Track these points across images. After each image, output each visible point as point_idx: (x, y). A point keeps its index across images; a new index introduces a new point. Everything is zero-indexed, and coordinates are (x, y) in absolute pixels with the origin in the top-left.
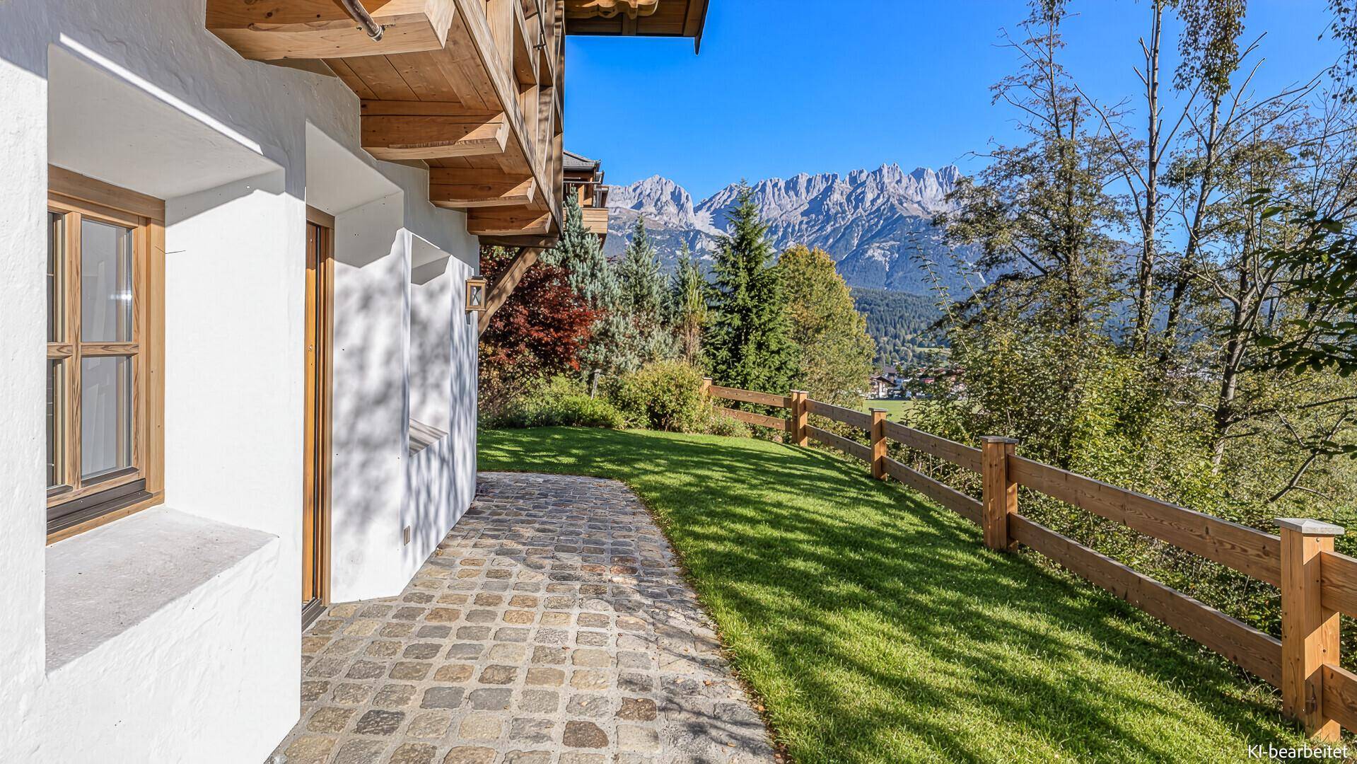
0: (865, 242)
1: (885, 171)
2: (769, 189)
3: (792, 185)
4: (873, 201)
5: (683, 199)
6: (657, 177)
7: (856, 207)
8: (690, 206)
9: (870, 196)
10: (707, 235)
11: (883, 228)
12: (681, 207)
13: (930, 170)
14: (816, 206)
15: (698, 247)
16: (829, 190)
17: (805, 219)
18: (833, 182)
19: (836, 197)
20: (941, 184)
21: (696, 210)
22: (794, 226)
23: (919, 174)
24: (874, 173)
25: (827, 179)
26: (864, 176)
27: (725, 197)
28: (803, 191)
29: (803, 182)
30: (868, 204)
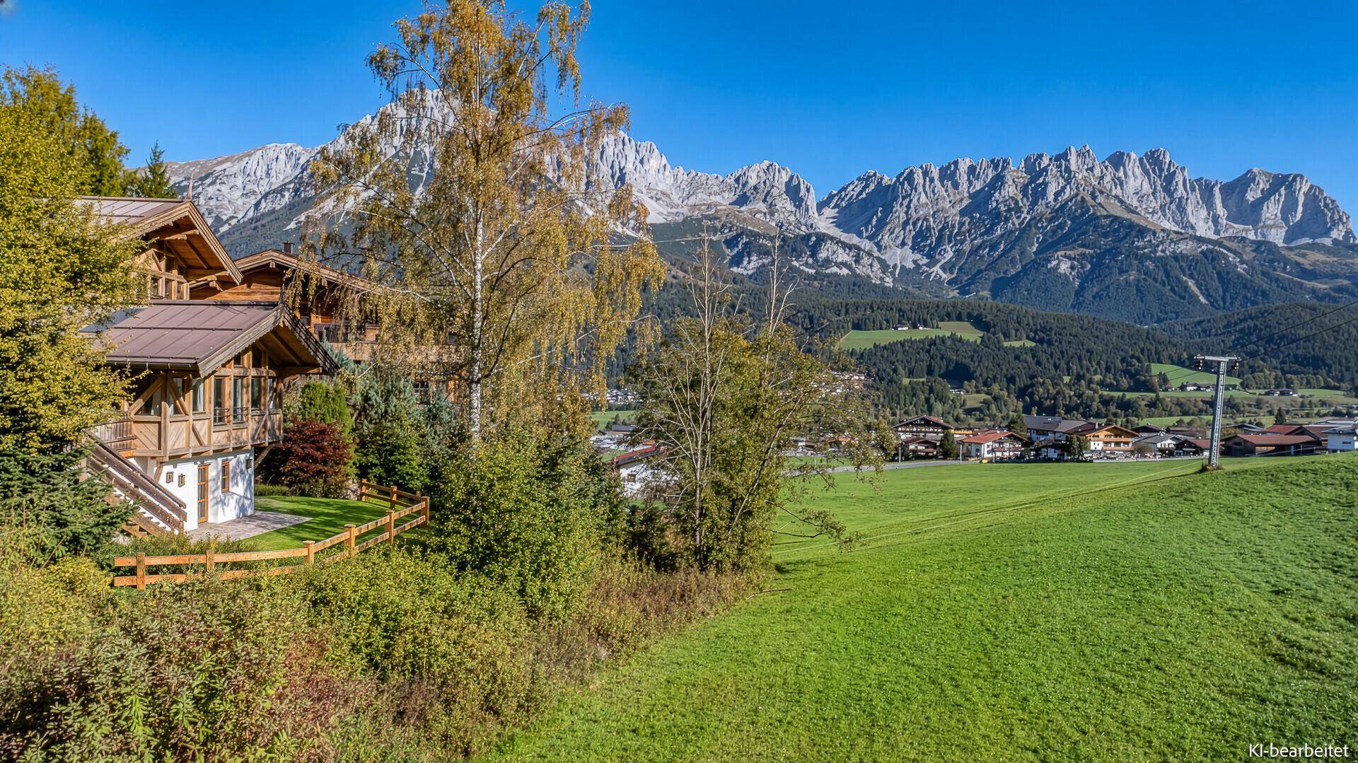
0: (1048, 248)
1: (1073, 158)
2: (918, 178)
3: (948, 174)
4: (1057, 194)
5: (803, 192)
6: (767, 163)
7: (1034, 203)
8: (812, 201)
9: (1052, 189)
10: (832, 239)
11: (1071, 230)
12: (798, 201)
13: (1133, 156)
14: (979, 201)
15: (823, 255)
16: (999, 181)
17: (967, 220)
18: (1004, 168)
19: (1010, 190)
20: (1146, 172)
21: (821, 206)
22: (953, 226)
23: (1117, 160)
24: (1058, 158)
25: (996, 166)
26: (1045, 161)
27: (858, 189)
28: (963, 180)
29: (964, 166)
30: (1051, 198)
